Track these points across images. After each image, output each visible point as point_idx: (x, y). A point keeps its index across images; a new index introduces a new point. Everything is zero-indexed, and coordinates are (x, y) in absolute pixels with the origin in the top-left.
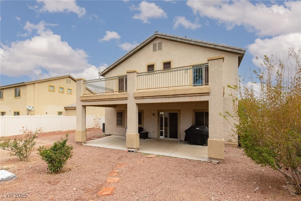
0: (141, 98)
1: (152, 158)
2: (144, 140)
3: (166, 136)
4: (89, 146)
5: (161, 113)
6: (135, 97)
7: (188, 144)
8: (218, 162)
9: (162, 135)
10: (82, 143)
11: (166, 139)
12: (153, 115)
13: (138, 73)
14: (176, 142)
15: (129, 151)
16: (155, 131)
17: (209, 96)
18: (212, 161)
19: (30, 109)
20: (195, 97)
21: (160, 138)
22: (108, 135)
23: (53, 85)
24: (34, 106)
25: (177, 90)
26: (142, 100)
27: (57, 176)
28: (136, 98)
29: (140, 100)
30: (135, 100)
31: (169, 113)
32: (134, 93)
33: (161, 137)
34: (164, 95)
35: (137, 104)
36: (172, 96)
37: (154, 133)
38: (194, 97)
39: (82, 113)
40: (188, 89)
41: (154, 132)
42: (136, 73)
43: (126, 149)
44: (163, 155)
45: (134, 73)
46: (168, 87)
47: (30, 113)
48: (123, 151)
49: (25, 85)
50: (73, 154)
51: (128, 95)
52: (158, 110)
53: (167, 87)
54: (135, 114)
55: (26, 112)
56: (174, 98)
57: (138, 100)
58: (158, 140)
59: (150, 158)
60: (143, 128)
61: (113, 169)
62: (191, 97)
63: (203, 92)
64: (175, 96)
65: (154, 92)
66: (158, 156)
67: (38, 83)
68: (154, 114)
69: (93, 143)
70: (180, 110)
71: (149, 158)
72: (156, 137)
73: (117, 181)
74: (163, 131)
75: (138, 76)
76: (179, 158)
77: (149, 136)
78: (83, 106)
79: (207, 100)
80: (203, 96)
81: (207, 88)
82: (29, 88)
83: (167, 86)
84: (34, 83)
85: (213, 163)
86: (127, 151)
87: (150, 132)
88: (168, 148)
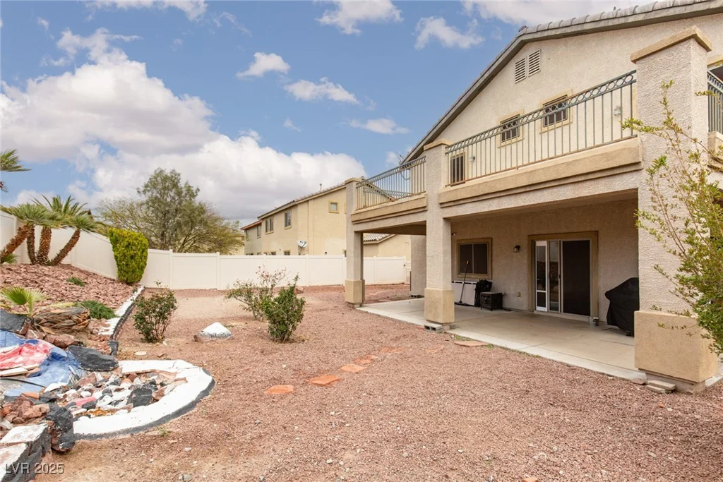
0: (452, 204)
1: (468, 346)
2: (489, 311)
3: (553, 308)
4: (364, 312)
5: (539, 244)
6: (441, 204)
7: (621, 334)
8: (671, 386)
9: (542, 303)
10: (355, 306)
11: (554, 314)
12: (515, 250)
13: (450, 144)
14: (582, 326)
15: (428, 328)
16: (522, 293)
17: (640, 172)
18: (649, 382)
19: (301, 245)
20: (592, 182)
21: (535, 312)
22: (415, 296)
23: (335, 201)
24: (306, 240)
25: (535, 171)
26: (455, 208)
27: (279, 346)
28: (443, 205)
29: (450, 209)
30: (441, 210)
31: (563, 242)
32: (440, 195)
33: (539, 308)
34: (503, 189)
35: (445, 219)
36: (523, 190)
37: (519, 296)
38: (588, 183)
39: (355, 248)
40: (568, 164)
41: (520, 293)
42: (443, 147)
43: (422, 323)
44: (504, 345)
45: (439, 147)
46: (518, 167)
47: (302, 252)
48: (417, 327)
49: (296, 205)
50: (304, 313)
51: (427, 202)
52: (529, 236)
53: (515, 168)
54: (441, 244)
55: (297, 250)
56: (531, 195)
57: (447, 210)
58: (530, 316)
59: (465, 346)
60: (491, 283)
61: (369, 354)
62: (580, 185)
63: (615, 165)
64: (533, 188)
65: (479, 184)
66: (491, 346)
67: (314, 199)
68: (518, 247)
69: (377, 308)
70: (597, 233)
71: (461, 346)
72: (525, 307)
73: (357, 371)
74: (546, 292)
75: (448, 153)
76: (546, 359)
77: (507, 304)
78: (356, 232)
79: (631, 186)
80: (618, 178)
81: (629, 149)
82: (301, 210)
83: (514, 165)
84: (308, 201)
85: (649, 389)
86: (423, 327)
87: (508, 293)
88: (535, 335)
